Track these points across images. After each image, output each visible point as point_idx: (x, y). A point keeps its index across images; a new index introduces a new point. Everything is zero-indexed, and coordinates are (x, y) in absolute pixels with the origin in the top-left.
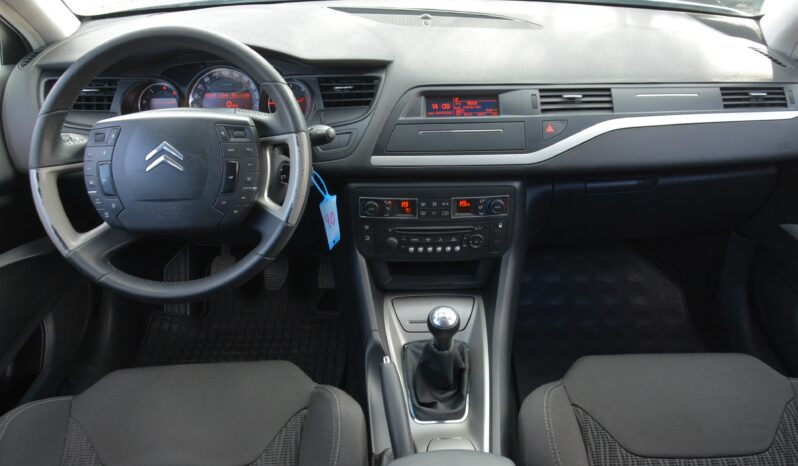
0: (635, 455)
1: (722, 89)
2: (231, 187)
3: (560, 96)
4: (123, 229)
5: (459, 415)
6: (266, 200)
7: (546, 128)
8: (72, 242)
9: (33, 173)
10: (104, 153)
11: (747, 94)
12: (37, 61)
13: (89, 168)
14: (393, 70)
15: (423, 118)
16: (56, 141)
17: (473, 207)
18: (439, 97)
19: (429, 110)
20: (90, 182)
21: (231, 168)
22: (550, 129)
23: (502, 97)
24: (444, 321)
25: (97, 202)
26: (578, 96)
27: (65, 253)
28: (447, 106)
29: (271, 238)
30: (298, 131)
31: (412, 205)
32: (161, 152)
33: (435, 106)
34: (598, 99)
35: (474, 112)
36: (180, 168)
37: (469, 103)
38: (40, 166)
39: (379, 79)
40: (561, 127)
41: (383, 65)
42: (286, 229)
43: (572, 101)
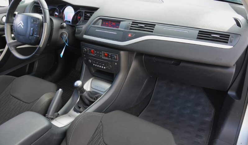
0: (105, 143)
1: (200, 31)
3: (137, 25)
7: (129, 35)
11: (210, 35)
14: (98, 11)
15: (100, 26)
17: (108, 56)
19: (102, 24)
23: (121, 23)
26: (143, 25)
28: (107, 23)
30: (45, 22)
33: (104, 23)
35: (113, 26)
36: (23, 28)
37: (113, 23)
40: (133, 35)
41: (96, 9)
43: (141, 27)
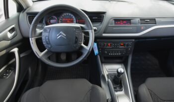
2: (76, 42)
3: (144, 20)
4: (51, 51)
5: (122, 90)
6: (83, 45)
8: (40, 55)
9: (30, 39)
10: (47, 34)
12: (26, 11)
13: (43, 38)
14: (107, 14)
15: (114, 25)
16: (35, 31)
17: (124, 45)
18: (118, 21)
19: (115, 23)
20: (44, 41)
21: (76, 38)
22: (142, 28)
23: (132, 20)
24: (121, 71)
25: (45, 45)
26: (148, 20)
27: (38, 57)
28: (119, 22)
29: (85, 54)
30: (92, 29)
31: (111, 45)
32: (61, 34)
34: (153, 21)
35: (125, 24)
36: (65, 38)
37: (124, 22)
38: (32, 37)
39: (103, 16)
40: (145, 27)
41: (104, 13)
42: (89, 52)
43: (147, 21)
